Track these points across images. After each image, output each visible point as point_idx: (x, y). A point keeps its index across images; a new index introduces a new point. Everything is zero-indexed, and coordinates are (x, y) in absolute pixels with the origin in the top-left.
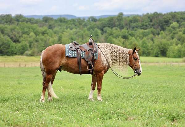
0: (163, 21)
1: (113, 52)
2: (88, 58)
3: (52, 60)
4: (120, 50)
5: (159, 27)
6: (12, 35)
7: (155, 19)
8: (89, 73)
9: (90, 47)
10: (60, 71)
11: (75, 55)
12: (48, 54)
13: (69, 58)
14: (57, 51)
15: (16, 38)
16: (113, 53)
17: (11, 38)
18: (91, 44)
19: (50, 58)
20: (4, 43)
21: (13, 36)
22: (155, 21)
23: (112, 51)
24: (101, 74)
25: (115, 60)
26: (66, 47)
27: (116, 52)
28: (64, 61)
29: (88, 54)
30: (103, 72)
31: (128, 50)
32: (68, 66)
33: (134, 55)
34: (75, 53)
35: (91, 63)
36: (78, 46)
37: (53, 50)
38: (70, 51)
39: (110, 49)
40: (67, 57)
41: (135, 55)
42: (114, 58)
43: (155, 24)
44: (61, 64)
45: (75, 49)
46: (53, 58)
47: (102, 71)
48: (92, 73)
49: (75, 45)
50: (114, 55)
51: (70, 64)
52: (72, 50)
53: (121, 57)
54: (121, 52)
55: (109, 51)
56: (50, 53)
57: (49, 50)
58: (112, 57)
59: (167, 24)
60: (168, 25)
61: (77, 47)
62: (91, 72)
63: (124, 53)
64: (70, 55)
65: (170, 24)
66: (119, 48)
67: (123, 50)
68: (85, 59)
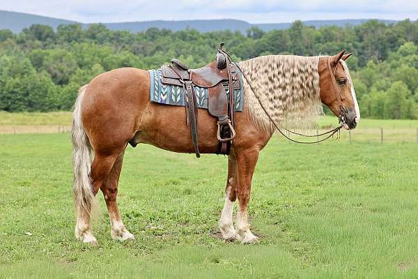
0: (385, 40)
1: (274, 76)
2: (217, 105)
3: (113, 112)
4: (293, 66)
5: (377, 52)
6: (55, 68)
7: (369, 34)
8: (218, 150)
9: (219, 74)
10: (134, 145)
11: (179, 99)
12: (99, 95)
13: (159, 108)
14: (127, 87)
15: (63, 75)
16: (275, 79)
17: (54, 77)
18: (222, 66)
19: (108, 106)
20: (36, 86)
21: (57, 71)
22: (368, 39)
23: (271, 74)
24: (251, 155)
25: (280, 98)
26: (152, 76)
27: (284, 75)
28: (147, 116)
29: (218, 95)
30: (257, 147)
31: (317, 58)
32: (157, 130)
33: (338, 71)
34: (178, 92)
35: (226, 121)
36: (186, 72)
37: (115, 84)
38: (164, 86)
39: (266, 71)
40: (155, 104)
41: (340, 71)
42: (279, 92)
43: (368, 46)
44: (139, 124)
45: (177, 82)
46: (117, 108)
47: (255, 142)
48: (227, 152)
49: (177, 71)
50: (277, 85)
51: (163, 123)
52: (167, 84)
53: (298, 86)
54: (296, 71)
55: (264, 78)
56: (107, 92)
57: (104, 84)
58: (273, 92)
59: (392, 45)
60: (396, 48)
61: (184, 75)
62: (224, 146)
63: (307, 71)
64: (164, 98)
65: (399, 46)
66: (290, 61)
67: (304, 63)
68: (208, 110)
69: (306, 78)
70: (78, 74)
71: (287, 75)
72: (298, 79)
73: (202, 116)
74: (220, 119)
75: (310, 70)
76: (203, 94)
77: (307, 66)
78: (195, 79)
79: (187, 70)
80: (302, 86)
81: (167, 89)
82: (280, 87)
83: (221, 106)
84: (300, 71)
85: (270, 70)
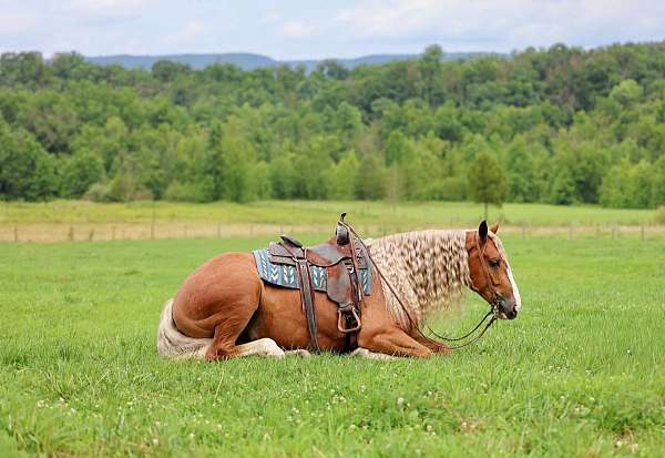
0: (586, 77)
1: (411, 258)
2: (337, 288)
5: (573, 98)
6: (42, 125)
7: (558, 68)
9: (340, 251)
11: (292, 280)
15: (55, 137)
17: (41, 138)
18: (344, 241)
20: (15, 155)
21: (46, 129)
22: (556, 77)
23: (408, 257)
25: (422, 286)
27: (423, 256)
34: (292, 272)
35: (349, 308)
36: (300, 250)
38: (274, 266)
39: (402, 253)
41: (490, 249)
42: (419, 278)
43: (556, 87)
45: (289, 261)
50: (416, 269)
52: (278, 264)
53: (441, 268)
59: (598, 85)
60: (605, 91)
61: (297, 252)
63: (450, 249)
64: (275, 279)
65: (612, 87)
66: (429, 238)
67: (446, 239)
68: (326, 293)
69: (450, 258)
70: (84, 133)
71: (427, 255)
72: (440, 259)
73: (320, 300)
74: (342, 305)
75: (454, 248)
76: (322, 274)
77: (451, 243)
78: (311, 257)
79: (300, 247)
80: (445, 269)
81: (279, 268)
82: (419, 271)
83: (342, 289)
84: (442, 249)
85: (406, 251)
